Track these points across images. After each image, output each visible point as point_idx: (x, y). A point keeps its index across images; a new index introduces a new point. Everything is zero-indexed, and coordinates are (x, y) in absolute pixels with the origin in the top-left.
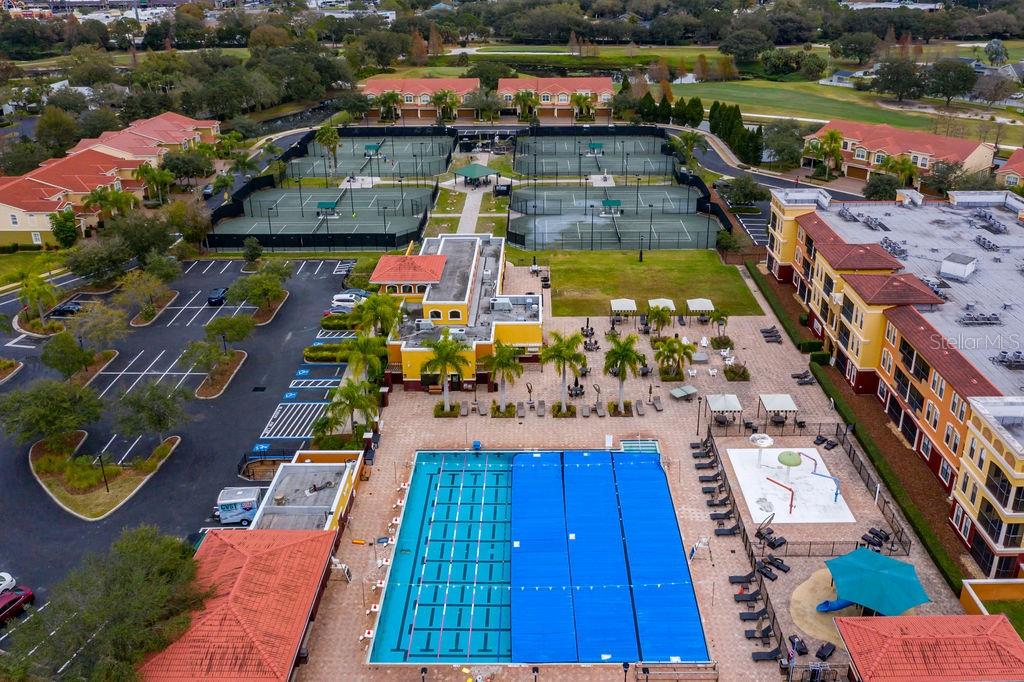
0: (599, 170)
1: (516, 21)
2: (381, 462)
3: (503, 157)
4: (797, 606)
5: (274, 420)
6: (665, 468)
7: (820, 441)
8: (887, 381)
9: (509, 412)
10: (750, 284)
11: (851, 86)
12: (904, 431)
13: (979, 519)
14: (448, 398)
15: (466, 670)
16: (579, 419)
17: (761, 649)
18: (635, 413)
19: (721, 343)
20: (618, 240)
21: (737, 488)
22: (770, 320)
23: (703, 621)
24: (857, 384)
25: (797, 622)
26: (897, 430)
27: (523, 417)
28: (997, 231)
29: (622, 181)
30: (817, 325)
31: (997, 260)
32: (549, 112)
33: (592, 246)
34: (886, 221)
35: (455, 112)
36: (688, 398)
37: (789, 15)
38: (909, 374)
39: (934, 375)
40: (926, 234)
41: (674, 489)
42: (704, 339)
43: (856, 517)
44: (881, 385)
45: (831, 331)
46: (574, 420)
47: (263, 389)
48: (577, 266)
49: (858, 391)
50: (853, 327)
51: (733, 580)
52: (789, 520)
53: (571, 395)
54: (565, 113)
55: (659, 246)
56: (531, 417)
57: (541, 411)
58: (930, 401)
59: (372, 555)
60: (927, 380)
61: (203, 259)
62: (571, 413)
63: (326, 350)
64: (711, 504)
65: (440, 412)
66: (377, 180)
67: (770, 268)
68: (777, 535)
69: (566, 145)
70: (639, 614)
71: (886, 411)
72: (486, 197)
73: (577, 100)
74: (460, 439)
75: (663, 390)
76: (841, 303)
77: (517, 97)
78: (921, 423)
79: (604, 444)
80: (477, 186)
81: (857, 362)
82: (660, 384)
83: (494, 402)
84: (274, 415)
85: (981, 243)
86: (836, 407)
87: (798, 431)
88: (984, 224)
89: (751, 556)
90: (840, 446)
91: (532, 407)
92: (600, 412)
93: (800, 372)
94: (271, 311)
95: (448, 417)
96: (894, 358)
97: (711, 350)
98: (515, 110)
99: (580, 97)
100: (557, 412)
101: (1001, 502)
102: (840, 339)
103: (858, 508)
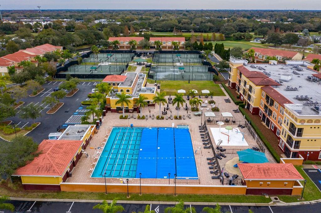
0: (179, 61)
1: (157, 25)
2: (101, 129)
3: (150, 58)
4: (227, 166)
5: (70, 119)
6: (190, 132)
7: (240, 126)
8: (262, 110)
9: (143, 118)
10: (223, 89)
11: (260, 42)
12: (267, 124)
13: (287, 142)
14: (124, 114)
15: (121, 179)
16: (165, 120)
17: (215, 176)
18: (182, 118)
19: (211, 102)
20: (183, 78)
21: (212, 137)
22: (228, 97)
23: (197, 169)
24: (253, 112)
25: (227, 170)
26: (264, 124)
27: (147, 119)
28: (300, 70)
29: (186, 64)
30: (242, 97)
31: (299, 77)
32: (165, 47)
33: (174, 79)
34: (265, 68)
35: (136, 47)
36: (199, 115)
37: (242, 23)
38: (268, 105)
39: (275, 103)
40: (277, 71)
41: (192, 137)
42: (206, 101)
43: (249, 145)
44: (260, 111)
45: (246, 98)
46: (163, 120)
47: (68, 112)
48: (169, 84)
49: (253, 114)
50: (252, 94)
51: (208, 159)
52: (227, 145)
53: (163, 114)
54: (169, 47)
55: (195, 80)
56: (150, 120)
57: (153, 118)
58: (274, 112)
59: (95, 151)
60: (273, 105)
61: (54, 81)
62: (162, 118)
63: (88, 102)
64: (203, 141)
65: (121, 118)
66: (110, 63)
67: (229, 85)
68: (223, 148)
69: (169, 56)
70: (177, 167)
71: (261, 119)
72: (143, 68)
73: (174, 43)
74: (127, 124)
75: (192, 114)
76: (249, 88)
77: (155, 42)
78: (271, 119)
79: (172, 126)
80: (141, 65)
81: (253, 105)
82: (191, 112)
83: (139, 115)
84: (70, 118)
85: (294, 73)
86: (246, 118)
87: (233, 124)
88: (296, 69)
89: (214, 153)
90: (246, 128)
91: (150, 117)
92: (171, 118)
93: (236, 109)
94: (73, 93)
95: (124, 119)
96: (264, 102)
97: (208, 104)
98: (155, 47)
99: (175, 42)
100: (158, 118)
101: (293, 134)
102: (248, 99)
103: (250, 142)
